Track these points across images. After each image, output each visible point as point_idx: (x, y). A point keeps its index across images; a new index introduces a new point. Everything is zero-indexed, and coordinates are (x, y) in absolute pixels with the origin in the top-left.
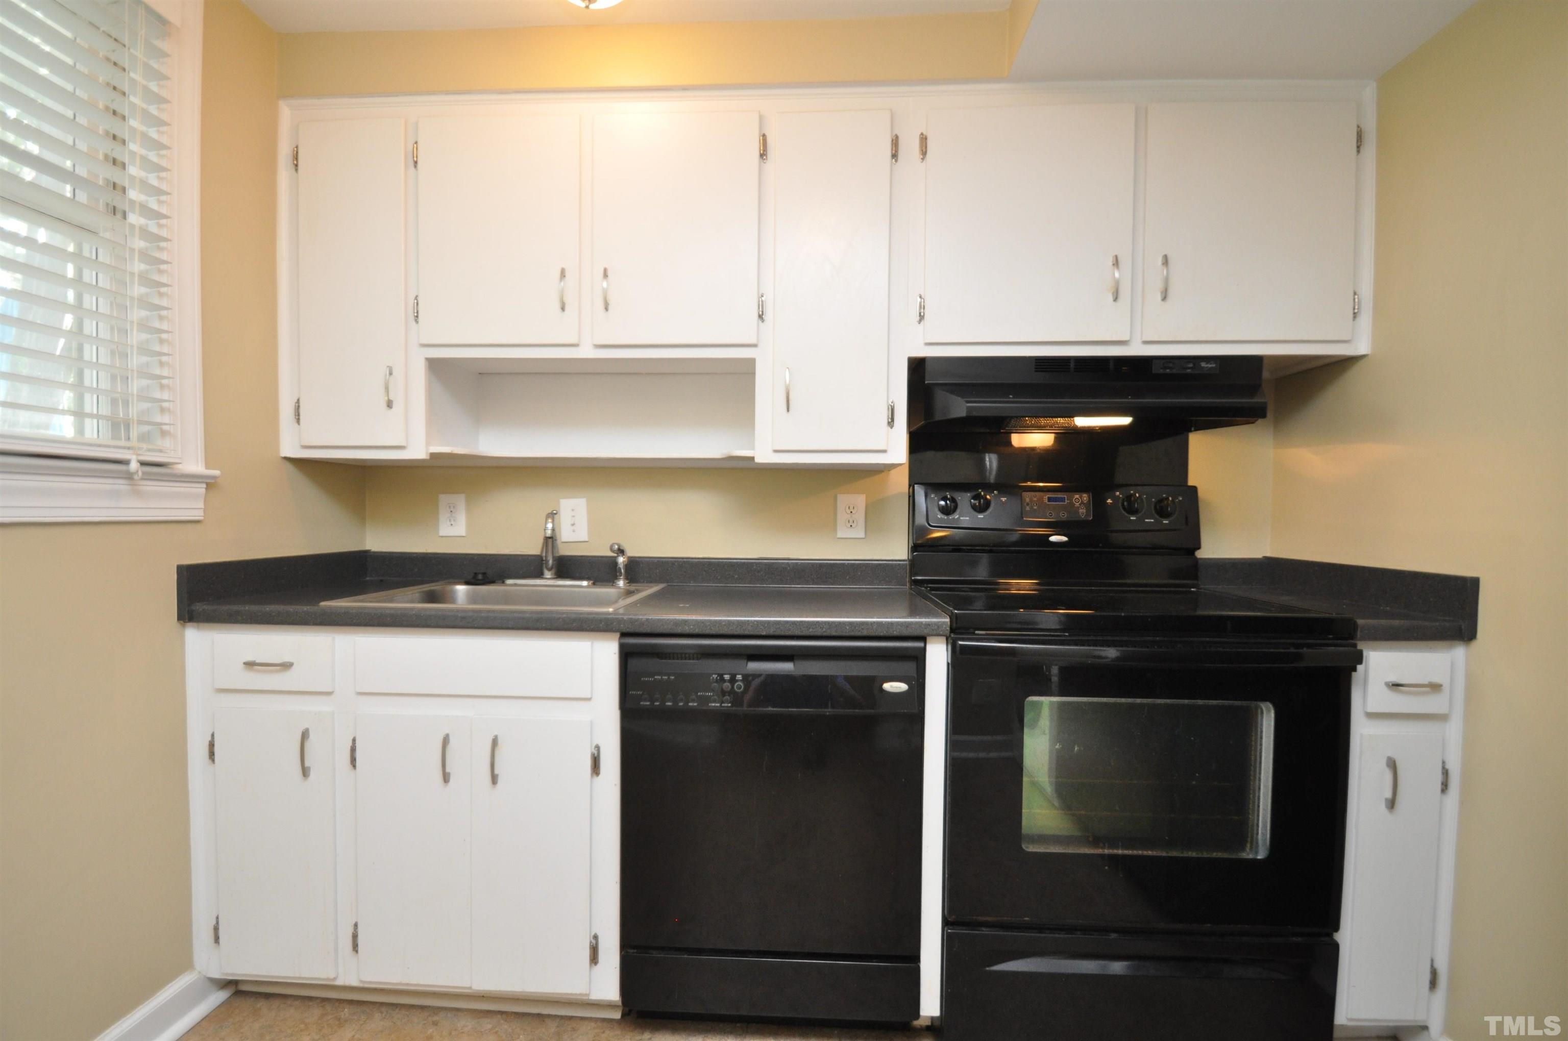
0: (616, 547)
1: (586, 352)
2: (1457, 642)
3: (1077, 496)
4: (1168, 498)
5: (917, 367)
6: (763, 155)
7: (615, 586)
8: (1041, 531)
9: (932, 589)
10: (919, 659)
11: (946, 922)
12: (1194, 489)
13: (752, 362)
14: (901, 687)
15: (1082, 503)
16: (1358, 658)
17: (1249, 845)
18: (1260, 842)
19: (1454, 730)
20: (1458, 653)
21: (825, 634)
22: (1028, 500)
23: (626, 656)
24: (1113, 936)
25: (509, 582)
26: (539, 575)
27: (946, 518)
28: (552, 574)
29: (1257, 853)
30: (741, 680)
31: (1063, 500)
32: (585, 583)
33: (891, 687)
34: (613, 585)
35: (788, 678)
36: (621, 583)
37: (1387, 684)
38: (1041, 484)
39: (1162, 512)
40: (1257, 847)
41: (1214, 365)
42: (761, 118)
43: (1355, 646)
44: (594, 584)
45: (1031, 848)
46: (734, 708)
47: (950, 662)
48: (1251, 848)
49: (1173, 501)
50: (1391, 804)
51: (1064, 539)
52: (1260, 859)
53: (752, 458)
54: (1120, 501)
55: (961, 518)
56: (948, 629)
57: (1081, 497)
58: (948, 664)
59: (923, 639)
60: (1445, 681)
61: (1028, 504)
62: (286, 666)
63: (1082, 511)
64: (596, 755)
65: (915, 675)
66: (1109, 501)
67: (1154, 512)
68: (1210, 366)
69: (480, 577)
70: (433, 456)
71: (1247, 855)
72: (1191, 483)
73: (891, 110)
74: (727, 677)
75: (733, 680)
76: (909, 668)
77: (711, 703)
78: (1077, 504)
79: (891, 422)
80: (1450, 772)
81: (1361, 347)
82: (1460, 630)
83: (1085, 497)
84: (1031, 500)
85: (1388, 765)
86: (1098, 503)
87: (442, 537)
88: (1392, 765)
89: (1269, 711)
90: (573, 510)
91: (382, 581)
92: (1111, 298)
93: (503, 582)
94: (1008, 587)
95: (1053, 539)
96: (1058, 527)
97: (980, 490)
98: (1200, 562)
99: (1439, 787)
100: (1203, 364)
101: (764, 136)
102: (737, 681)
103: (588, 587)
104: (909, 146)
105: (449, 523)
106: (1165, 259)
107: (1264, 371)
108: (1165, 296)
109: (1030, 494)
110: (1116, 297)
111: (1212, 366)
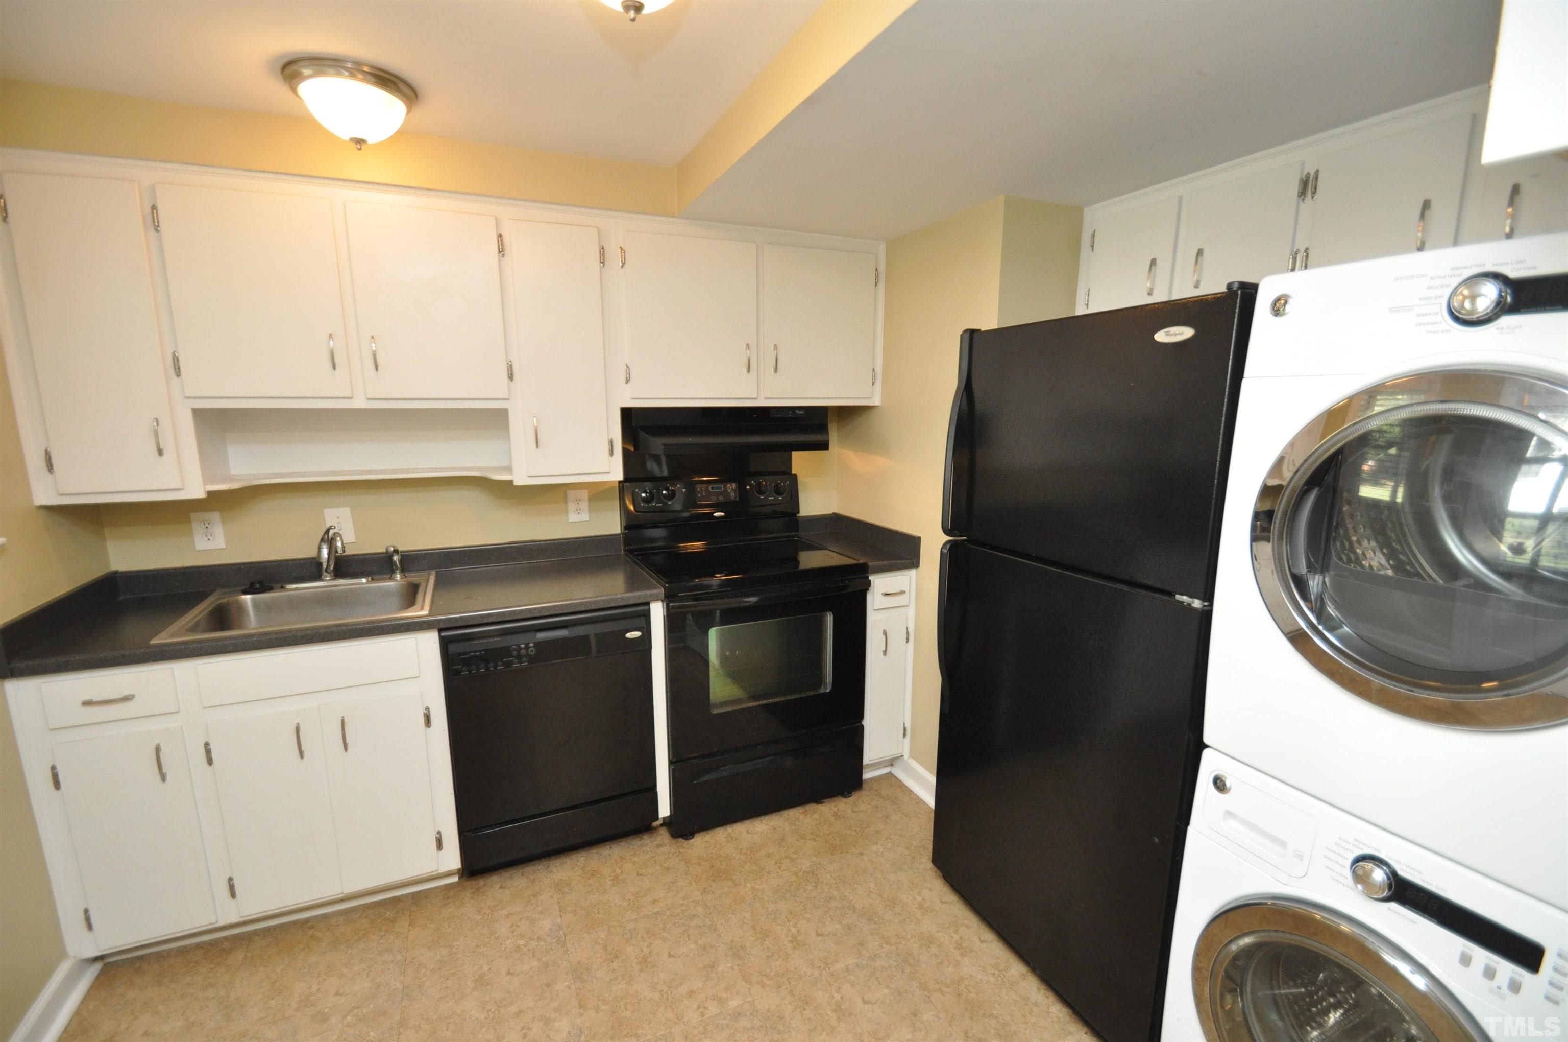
0: (392, 549)
1: (359, 403)
2: (912, 569)
3: (729, 485)
4: (781, 484)
5: (627, 414)
6: (501, 251)
7: (393, 579)
8: (707, 510)
9: (638, 555)
10: (647, 616)
11: (671, 762)
12: (795, 476)
13: (505, 411)
14: (637, 634)
15: (732, 489)
16: (869, 584)
17: (823, 685)
18: (828, 683)
19: (911, 611)
20: (913, 573)
21: (587, 609)
22: (699, 490)
23: (445, 644)
24: (759, 747)
25: (289, 587)
26: (318, 577)
27: (647, 505)
28: (331, 576)
29: (826, 689)
30: (533, 647)
31: (720, 488)
32: (364, 580)
33: (631, 635)
34: (391, 579)
35: (564, 640)
36: (398, 576)
37: (882, 594)
38: (705, 479)
39: (778, 492)
40: (827, 685)
41: (803, 412)
42: (497, 221)
43: (868, 577)
44: (372, 579)
45: (715, 711)
46: (529, 666)
47: (665, 614)
48: (824, 687)
49: (784, 485)
50: (885, 653)
51: (722, 514)
52: (829, 692)
53: (511, 482)
54: (754, 486)
55: (657, 505)
56: (663, 595)
57: (731, 486)
58: (664, 616)
59: (648, 604)
60: (907, 590)
61: (699, 493)
62: (127, 698)
63: (732, 495)
64: (428, 714)
65: (645, 626)
66: (748, 487)
67: (773, 492)
68: (801, 412)
69: (257, 586)
70: (210, 493)
71: (822, 691)
72: (794, 472)
73: (598, 228)
74: (523, 646)
75: (527, 647)
76: (641, 622)
77: (513, 664)
78: (729, 491)
79: (611, 453)
80: (910, 633)
81: (876, 401)
82: (913, 563)
83: (734, 485)
84: (701, 490)
85: (884, 634)
86: (741, 489)
87: (199, 551)
88: (885, 633)
89: (830, 615)
90: (338, 518)
91: (143, 599)
92: (745, 370)
93: (282, 587)
94: (686, 548)
95: (716, 514)
96: (718, 506)
97: (668, 485)
98: (799, 519)
99: (905, 640)
100: (797, 411)
101: (500, 236)
102: (530, 647)
103: (366, 583)
104: (614, 257)
105: (206, 539)
106: (775, 346)
107: (830, 417)
108: (776, 370)
109: (700, 485)
110: (749, 370)
111: (802, 412)
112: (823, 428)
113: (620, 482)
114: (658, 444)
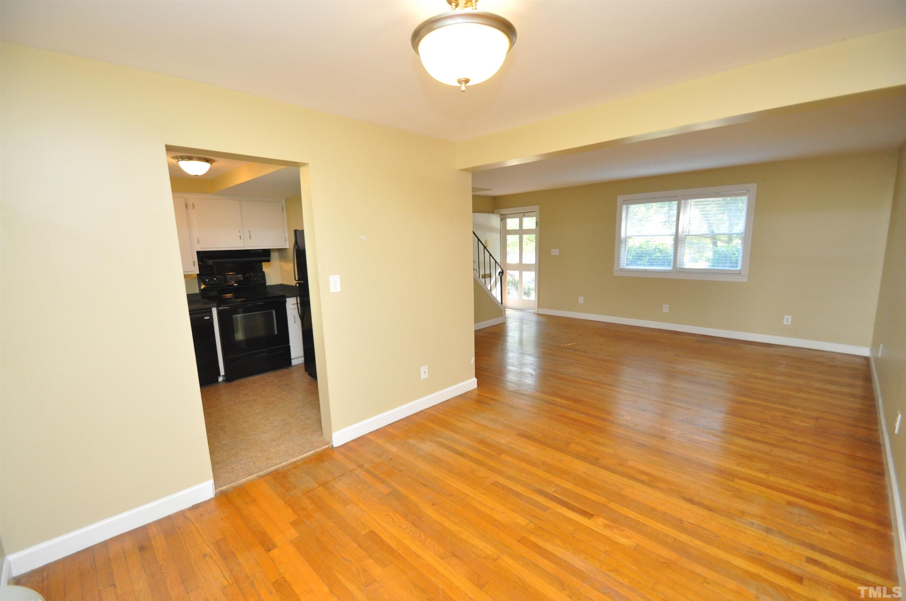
3: (238, 275)
4: (259, 274)
5: (199, 253)
8: (231, 284)
10: (211, 312)
11: (223, 357)
12: (264, 272)
14: (208, 318)
16: (286, 301)
31: (236, 276)
33: (206, 318)
37: (291, 304)
38: (231, 273)
39: (258, 277)
40: (275, 332)
43: (285, 299)
45: (238, 342)
50: (295, 322)
51: (237, 285)
52: (276, 334)
54: (248, 275)
56: (216, 306)
58: (217, 312)
59: (211, 309)
61: (228, 278)
65: (210, 315)
66: (246, 276)
67: (256, 277)
71: (274, 334)
73: (184, 198)
78: (239, 277)
79: (194, 265)
81: (287, 247)
83: (240, 275)
86: (243, 276)
88: (294, 316)
89: (274, 311)
94: (226, 296)
95: (235, 285)
96: (235, 282)
97: (216, 275)
98: (267, 286)
100: (259, 251)
104: (190, 206)
106: (249, 231)
107: (271, 251)
108: (250, 238)
109: (228, 276)
110: (240, 238)
111: (261, 251)
112: (269, 255)
113: (198, 275)
114: (210, 262)
